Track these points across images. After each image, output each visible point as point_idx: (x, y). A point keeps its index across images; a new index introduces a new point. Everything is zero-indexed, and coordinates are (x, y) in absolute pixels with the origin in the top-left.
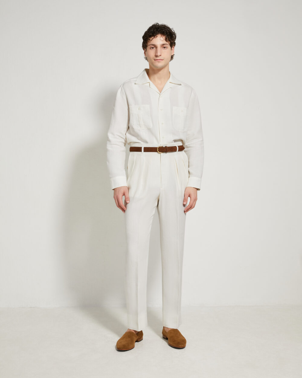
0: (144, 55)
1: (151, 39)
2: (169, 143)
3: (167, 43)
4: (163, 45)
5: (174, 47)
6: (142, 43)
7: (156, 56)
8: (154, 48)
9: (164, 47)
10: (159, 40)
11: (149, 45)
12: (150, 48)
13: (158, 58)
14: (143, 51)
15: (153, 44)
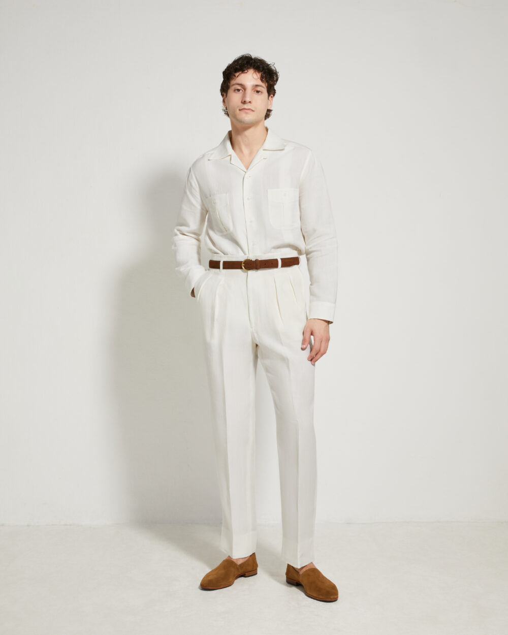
0: (221, 104)
1: (237, 74)
2: (265, 254)
3: (263, 85)
4: (257, 86)
5: (272, 97)
6: (220, 85)
7: (244, 102)
8: (241, 91)
9: (258, 92)
10: (250, 78)
11: (234, 85)
12: (235, 90)
13: (246, 106)
14: (221, 98)
15: (240, 83)
